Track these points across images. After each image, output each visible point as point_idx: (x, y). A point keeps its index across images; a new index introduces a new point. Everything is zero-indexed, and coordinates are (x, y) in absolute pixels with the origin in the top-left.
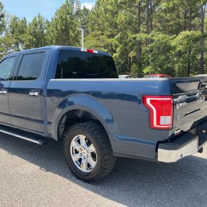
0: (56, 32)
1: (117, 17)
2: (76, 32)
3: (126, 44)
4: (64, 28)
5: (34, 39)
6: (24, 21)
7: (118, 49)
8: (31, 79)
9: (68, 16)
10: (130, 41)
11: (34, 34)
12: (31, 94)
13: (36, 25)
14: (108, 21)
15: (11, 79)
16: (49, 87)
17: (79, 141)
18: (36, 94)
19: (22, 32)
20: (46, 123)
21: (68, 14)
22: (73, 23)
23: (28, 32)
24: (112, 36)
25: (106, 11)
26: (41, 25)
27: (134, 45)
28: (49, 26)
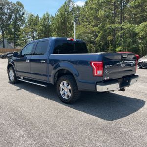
0: (58, 24)
1: (99, 13)
2: (71, 24)
3: (105, 31)
4: (63, 21)
5: (44, 29)
6: (37, 17)
7: (100, 35)
8: (41, 54)
9: (66, 13)
10: (108, 29)
11: (44, 26)
12: (42, 62)
13: (45, 19)
14: (92, 15)
15: (31, 54)
16: (50, 58)
17: (63, 84)
18: (44, 62)
19: (36, 24)
20: (48, 76)
21: (66, 11)
22: (69, 18)
23: (40, 24)
24: (96, 26)
25: (91, 9)
26: (48, 20)
27: (110, 32)
28: (53, 19)
